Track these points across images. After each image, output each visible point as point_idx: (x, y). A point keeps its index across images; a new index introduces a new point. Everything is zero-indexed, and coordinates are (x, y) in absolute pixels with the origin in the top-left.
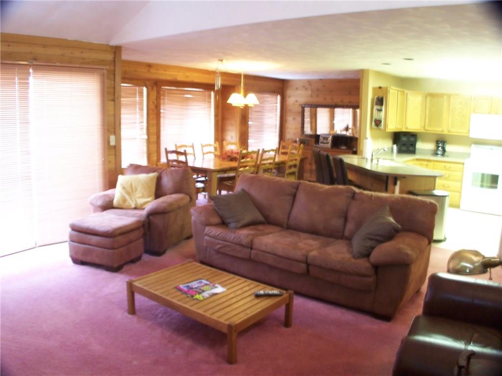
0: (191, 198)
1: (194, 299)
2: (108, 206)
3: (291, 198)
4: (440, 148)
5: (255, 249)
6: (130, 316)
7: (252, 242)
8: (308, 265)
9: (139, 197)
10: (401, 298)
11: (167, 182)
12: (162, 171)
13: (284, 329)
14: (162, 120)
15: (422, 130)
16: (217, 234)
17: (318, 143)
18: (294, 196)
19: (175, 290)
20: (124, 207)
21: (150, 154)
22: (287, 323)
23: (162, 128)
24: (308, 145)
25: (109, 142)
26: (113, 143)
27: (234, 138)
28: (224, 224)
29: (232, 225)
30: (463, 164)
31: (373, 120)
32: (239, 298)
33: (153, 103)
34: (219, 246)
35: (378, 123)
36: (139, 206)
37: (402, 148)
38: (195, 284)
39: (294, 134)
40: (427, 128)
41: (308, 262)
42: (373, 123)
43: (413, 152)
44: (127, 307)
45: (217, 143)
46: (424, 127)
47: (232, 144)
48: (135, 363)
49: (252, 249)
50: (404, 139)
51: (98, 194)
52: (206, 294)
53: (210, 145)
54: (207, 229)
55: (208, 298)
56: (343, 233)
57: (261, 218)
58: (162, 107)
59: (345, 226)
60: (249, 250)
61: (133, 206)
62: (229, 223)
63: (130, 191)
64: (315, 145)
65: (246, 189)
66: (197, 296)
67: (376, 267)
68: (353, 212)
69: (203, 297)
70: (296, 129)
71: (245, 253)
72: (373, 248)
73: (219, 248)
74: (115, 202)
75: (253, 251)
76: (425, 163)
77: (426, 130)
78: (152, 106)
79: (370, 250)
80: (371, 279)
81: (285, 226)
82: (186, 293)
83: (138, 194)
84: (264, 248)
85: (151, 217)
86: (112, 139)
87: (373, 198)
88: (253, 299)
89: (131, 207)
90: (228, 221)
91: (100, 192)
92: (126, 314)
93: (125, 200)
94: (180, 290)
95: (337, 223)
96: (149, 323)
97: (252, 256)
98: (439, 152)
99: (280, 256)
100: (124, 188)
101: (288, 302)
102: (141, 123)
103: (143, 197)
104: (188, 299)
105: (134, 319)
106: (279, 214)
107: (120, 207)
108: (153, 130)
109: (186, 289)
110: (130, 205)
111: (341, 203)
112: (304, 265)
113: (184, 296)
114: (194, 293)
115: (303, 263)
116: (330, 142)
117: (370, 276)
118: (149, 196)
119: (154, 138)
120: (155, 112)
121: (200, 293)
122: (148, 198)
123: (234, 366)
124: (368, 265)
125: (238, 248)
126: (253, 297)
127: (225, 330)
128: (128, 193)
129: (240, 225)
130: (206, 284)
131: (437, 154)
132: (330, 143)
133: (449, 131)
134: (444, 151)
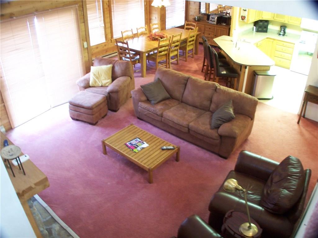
0: (131, 78)
1: (133, 152)
2: (87, 86)
3: (184, 85)
4: (282, 31)
5: (164, 118)
6: (104, 155)
7: (162, 114)
8: (189, 129)
9: (103, 80)
10: (232, 150)
11: (118, 69)
12: (115, 63)
13: (175, 162)
14: (112, 13)
15: (272, 19)
16: (145, 107)
17: (209, 20)
18: (186, 85)
19: (125, 146)
20: (96, 86)
21: (107, 35)
22: (177, 159)
23: (113, 18)
24: (203, 20)
25: (84, 46)
26: (86, 46)
27: (157, 18)
28: (148, 101)
29: (153, 102)
30: (294, 44)
31: (241, 16)
32: (154, 150)
33: (107, 4)
34: (146, 113)
35: (243, 18)
36: (103, 85)
37: (259, 29)
38: (134, 142)
39: (195, 12)
40: (275, 18)
41: (189, 127)
42: (241, 18)
43: (266, 31)
44: (102, 150)
45: (146, 25)
46: (274, 18)
47: (156, 24)
48: (109, 184)
49: (162, 117)
50: (261, 24)
51: (81, 78)
52: (139, 149)
53: (142, 28)
54: (140, 103)
55: (140, 151)
56: (209, 109)
57: (168, 95)
58: (112, 6)
59: (210, 105)
60: (161, 117)
61: (100, 85)
62: (151, 101)
63: (98, 76)
64: (207, 21)
65: (160, 78)
66: (135, 150)
67: (221, 136)
68: (215, 98)
69: (138, 150)
70: (196, 9)
71: (159, 118)
72: (221, 125)
73: (146, 114)
74: (91, 84)
75: (163, 118)
76: (272, 40)
77: (275, 19)
78: (106, 6)
79: (219, 126)
80: (218, 141)
81: (180, 101)
82: (130, 148)
83: (102, 78)
84: (168, 118)
85: (110, 94)
86: (85, 44)
87: (226, 93)
88: (160, 152)
89: (99, 86)
90: (150, 99)
91: (82, 76)
92: (103, 154)
93: (95, 82)
94: (127, 146)
95: (206, 103)
96: (113, 160)
97: (162, 120)
98: (282, 33)
99: (176, 123)
100: (94, 75)
101: (177, 151)
102: (100, 17)
103: (105, 79)
104: (131, 152)
105: (106, 157)
106: (177, 94)
107: (93, 86)
108: (108, 20)
109: (129, 145)
110: (99, 85)
111: (209, 92)
112: (187, 129)
113: (129, 150)
114: (133, 148)
115: (187, 128)
116: (216, 20)
117: (217, 140)
118: (109, 79)
119: (108, 25)
120: (108, 9)
121: (136, 148)
122: (108, 80)
123: (152, 185)
124: (217, 135)
125: (156, 116)
126: (161, 150)
127: (147, 170)
128: (97, 78)
129: (156, 102)
130: (140, 142)
131: (280, 35)
132: (216, 22)
133: (289, 22)
134: (285, 32)
